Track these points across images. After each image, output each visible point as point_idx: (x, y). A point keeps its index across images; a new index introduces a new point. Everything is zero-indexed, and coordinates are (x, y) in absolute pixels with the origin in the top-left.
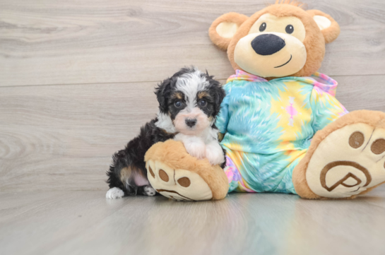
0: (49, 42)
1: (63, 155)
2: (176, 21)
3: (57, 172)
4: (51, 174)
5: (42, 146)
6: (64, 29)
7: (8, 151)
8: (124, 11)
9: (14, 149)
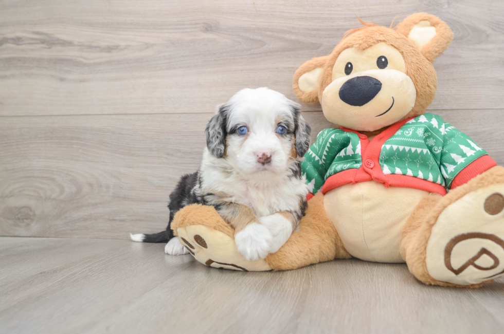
0: (109, 63)
1: (125, 198)
2: (260, 38)
3: (117, 218)
4: (110, 220)
5: (101, 186)
6: (127, 47)
7: (62, 191)
8: (197, 26)
9: (70, 189)
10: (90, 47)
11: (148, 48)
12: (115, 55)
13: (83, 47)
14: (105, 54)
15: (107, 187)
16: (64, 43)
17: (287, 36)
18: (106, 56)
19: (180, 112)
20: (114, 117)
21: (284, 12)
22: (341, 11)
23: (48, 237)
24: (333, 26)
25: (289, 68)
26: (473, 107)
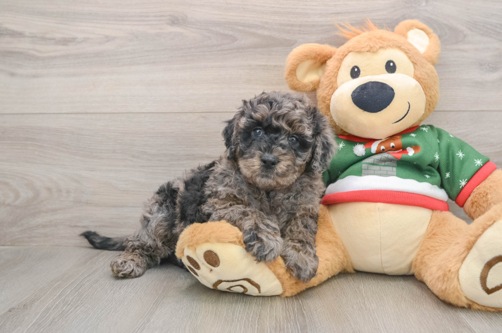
0: (66, 57)
1: (87, 203)
2: (231, 33)
3: (79, 224)
4: (71, 226)
5: (60, 191)
6: (85, 40)
7: (17, 196)
8: (163, 18)
9: (26, 194)
10: (44, 39)
11: (108, 41)
12: (72, 49)
14: (60, 47)
15: (68, 192)
16: (14, 34)
17: (260, 32)
18: (62, 49)
19: (145, 111)
20: (73, 116)
21: (256, 6)
22: (316, 6)
23: (3, 245)
24: (308, 22)
25: (262, 65)
26: (448, 109)
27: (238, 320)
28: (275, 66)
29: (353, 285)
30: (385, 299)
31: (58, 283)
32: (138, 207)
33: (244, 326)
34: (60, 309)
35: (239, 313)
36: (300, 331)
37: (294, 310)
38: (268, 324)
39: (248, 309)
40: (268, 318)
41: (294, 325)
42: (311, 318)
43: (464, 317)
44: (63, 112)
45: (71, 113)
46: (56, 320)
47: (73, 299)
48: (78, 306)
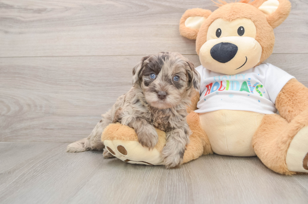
0: (40, 21)
1: (53, 114)
2: (145, 4)
3: (48, 127)
4: (43, 129)
5: (36, 106)
6: (52, 10)
7: (9, 109)
9: (14, 108)
10: (26, 9)
11: (67, 10)
12: (44, 15)
13: (20, 9)
14: (36, 15)
15: (41, 107)
16: (8, 7)
17: (164, 3)
18: (38, 16)
19: (90, 55)
25: (165, 25)
27: (147, 180)
28: (173, 25)
29: (224, 162)
30: (244, 170)
31: (32, 161)
32: (85, 116)
33: (151, 184)
34: (31, 174)
35: (148, 177)
36: (187, 187)
37: (184, 175)
38: (166, 183)
39: (154, 175)
40: (166, 180)
41: (183, 184)
42: (195, 180)
43: (296, 179)
44: (39, 55)
45: (43, 57)
46: (28, 180)
47: (40, 169)
48: (43, 173)
